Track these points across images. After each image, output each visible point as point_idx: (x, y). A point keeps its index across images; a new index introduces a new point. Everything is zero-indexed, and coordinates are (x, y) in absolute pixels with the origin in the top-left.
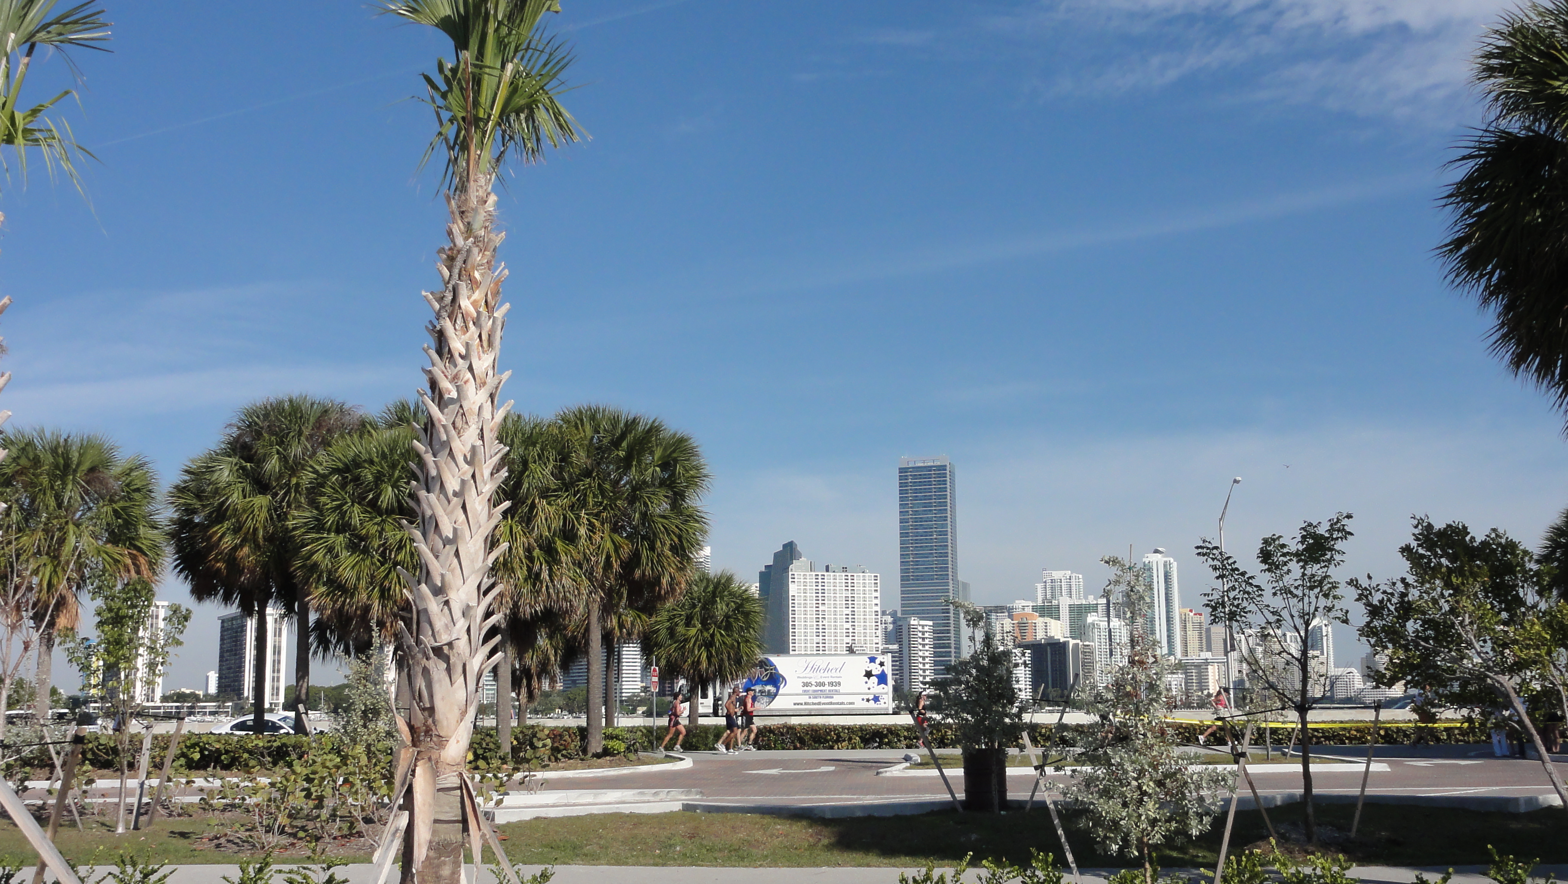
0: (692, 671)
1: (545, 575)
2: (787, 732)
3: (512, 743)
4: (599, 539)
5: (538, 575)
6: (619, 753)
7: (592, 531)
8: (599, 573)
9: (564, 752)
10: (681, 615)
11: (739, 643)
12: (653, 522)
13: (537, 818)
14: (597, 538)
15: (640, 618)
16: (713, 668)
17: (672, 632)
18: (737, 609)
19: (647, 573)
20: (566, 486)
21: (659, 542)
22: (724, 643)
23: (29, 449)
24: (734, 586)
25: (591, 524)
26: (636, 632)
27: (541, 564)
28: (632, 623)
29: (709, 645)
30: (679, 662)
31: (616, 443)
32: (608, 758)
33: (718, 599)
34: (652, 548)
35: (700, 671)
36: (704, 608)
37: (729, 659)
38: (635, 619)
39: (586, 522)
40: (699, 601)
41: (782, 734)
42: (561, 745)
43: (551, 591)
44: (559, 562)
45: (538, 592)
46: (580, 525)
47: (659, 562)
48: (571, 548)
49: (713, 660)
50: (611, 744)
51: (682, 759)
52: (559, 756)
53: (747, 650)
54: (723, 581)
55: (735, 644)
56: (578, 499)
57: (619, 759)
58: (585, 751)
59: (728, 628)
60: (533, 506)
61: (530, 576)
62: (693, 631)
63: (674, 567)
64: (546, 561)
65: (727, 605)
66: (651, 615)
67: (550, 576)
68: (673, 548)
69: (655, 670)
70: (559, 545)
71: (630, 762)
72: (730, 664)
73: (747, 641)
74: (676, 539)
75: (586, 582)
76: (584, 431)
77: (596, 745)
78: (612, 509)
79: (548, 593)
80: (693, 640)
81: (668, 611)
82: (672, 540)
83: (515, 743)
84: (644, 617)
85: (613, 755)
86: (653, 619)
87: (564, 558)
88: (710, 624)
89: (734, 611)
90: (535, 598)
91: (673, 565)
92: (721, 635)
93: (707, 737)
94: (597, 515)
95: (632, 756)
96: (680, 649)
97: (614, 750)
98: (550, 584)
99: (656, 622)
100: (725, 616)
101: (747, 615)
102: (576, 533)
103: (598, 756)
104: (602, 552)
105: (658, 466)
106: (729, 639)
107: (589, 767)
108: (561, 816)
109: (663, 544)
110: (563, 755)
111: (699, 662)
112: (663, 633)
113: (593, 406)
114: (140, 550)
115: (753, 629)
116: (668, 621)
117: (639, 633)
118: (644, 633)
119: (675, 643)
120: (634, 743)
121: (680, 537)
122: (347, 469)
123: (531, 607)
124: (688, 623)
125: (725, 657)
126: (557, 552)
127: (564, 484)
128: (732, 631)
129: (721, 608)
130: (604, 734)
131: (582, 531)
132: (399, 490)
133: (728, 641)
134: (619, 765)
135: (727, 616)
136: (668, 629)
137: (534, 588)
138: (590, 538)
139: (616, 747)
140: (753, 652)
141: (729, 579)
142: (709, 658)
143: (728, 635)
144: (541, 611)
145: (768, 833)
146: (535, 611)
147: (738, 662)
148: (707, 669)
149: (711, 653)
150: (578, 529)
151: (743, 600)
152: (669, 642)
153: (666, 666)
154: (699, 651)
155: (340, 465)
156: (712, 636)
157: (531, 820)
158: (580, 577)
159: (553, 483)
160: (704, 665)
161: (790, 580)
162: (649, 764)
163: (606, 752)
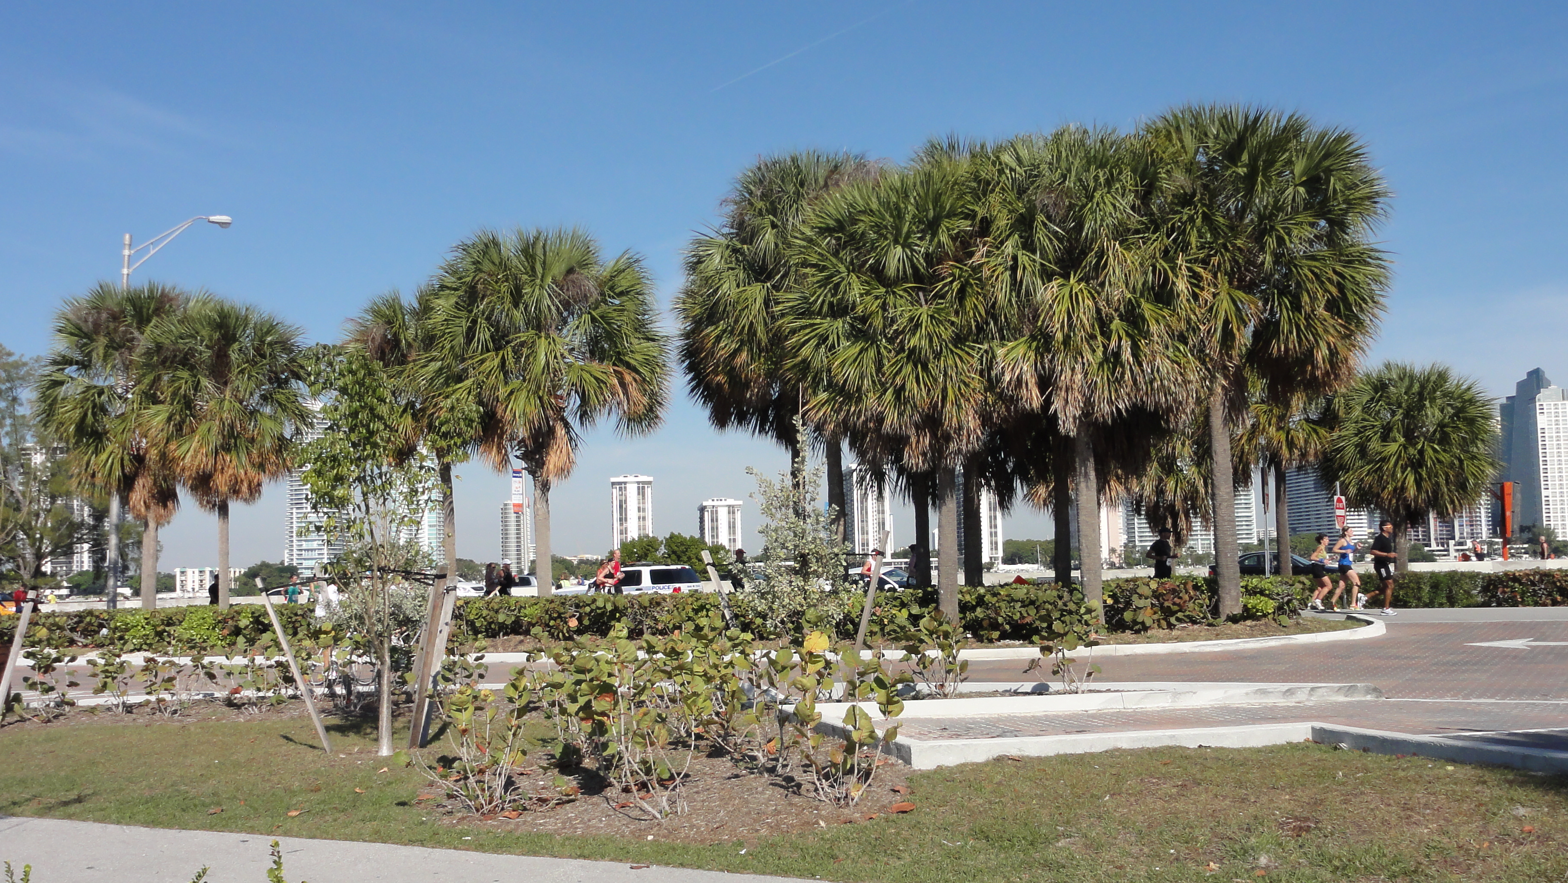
0: (1394, 501)
1: (1127, 355)
2: (1541, 581)
3: (1105, 602)
4: (1210, 298)
5: (1117, 355)
6: (1265, 615)
7: (1197, 286)
8: (1213, 348)
9: (1180, 615)
10: (1374, 426)
11: (1461, 461)
12: (1295, 266)
13: (999, 760)
14: (1206, 295)
15: (1317, 434)
16: (1424, 495)
17: (1362, 450)
18: (1456, 414)
19: (1291, 346)
20: (1154, 225)
21: (1305, 294)
22: (1439, 461)
23: (493, 251)
24: (1450, 385)
25: (1195, 276)
26: (1312, 452)
27: (1120, 339)
28: (1306, 441)
29: (1417, 464)
30: (1375, 490)
31: (1232, 154)
32: (1249, 623)
33: (1427, 403)
34: (1297, 307)
35: (1405, 499)
36: (1407, 415)
37: (1447, 483)
38: (1309, 435)
39: (1185, 272)
40: (1400, 406)
41: (1533, 584)
42: (1174, 604)
43: (1140, 379)
44: (1147, 335)
45: (1119, 381)
46: (1177, 277)
47: (1309, 326)
48: (1166, 312)
49: (1424, 484)
50: (1252, 601)
51: (1369, 623)
52: (1173, 620)
53: (1474, 470)
54: (1433, 378)
55: (1456, 462)
56: (1175, 240)
57: (1266, 624)
58: (1215, 611)
59: (1444, 440)
60: (1101, 254)
61: (1106, 359)
62: (1393, 447)
63: (1336, 334)
64: (1128, 334)
65: (1442, 411)
66: (1332, 429)
67: (1135, 355)
68: (1331, 306)
69: (1339, 500)
70: (1147, 309)
71: (1284, 629)
72: (1449, 490)
73: (1474, 457)
74: (1334, 290)
75: (1194, 363)
76: (1181, 141)
77: (1232, 603)
78: (1227, 250)
79: (1135, 381)
80: (1393, 460)
81: (1356, 422)
82: (1327, 291)
83: (1110, 601)
84: (1322, 431)
85: (1258, 619)
86: (1335, 435)
87: (1154, 328)
88: (1418, 437)
89: (1451, 417)
90: (1116, 391)
91: (1332, 331)
92: (1435, 450)
93: (1420, 589)
94: (1205, 262)
95: (1284, 619)
96: (1376, 471)
97: (1257, 611)
98: (1136, 369)
99: (1340, 437)
100: (1438, 425)
101: (1471, 422)
102: (1172, 289)
103: (1234, 619)
104: (1216, 317)
105: (1301, 184)
106: (1447, 456)
107: (1218, 637)
108: (1051, 753)
109: (1313, 299)
110: (1178, 619)
111: (1403, 489)
112: (1350, 451)
113: (1195, 106)
114: (628, 366)
115: (1482, 440)
116: (1356, 435)
117: (1316, 453)
118: (1324, 453)
119: (1368, 464)
120: (1289, 601)
121: (1341, 287)
122: (840, 226)
123: (1110, 402)
124: (1386, 437)
125: (1442, 480)
126: (1144, 319)
127: (1152, 222)
128: (1450, 444)
129: (1432, 415)
130: (1246, 587)
131: (1182, 286)
132: (912, 250)
133: (1445, 457)
134: (1265, 633)
135: (1441, 425)
136: (1356, 446)
137: (1113, 374)
138: (1195, 297)
139: (1259, 607)
140: (1483, 472)
141: (1442, 377)
142: (1418, 482)
143: (1445, 451)
144: (1127, 410)
145: (1494, 828)
146: (1117, 408)
147: (1462, 486)
148: (1416, 498)
149: (1420, 475)
150: (1174, 283)
151: (1464, 401)
152: (1359, 463)
153: (1356, 495)
154: (1403, 473)
155: (832, 223)
156: (1421, 452)
157: (986, 764)
158: (1185, 356)
159: (1135, 220)
160: (1412, 491)
161: (1538, 411)
162: (1313, 632)
163: (1248, 614)
